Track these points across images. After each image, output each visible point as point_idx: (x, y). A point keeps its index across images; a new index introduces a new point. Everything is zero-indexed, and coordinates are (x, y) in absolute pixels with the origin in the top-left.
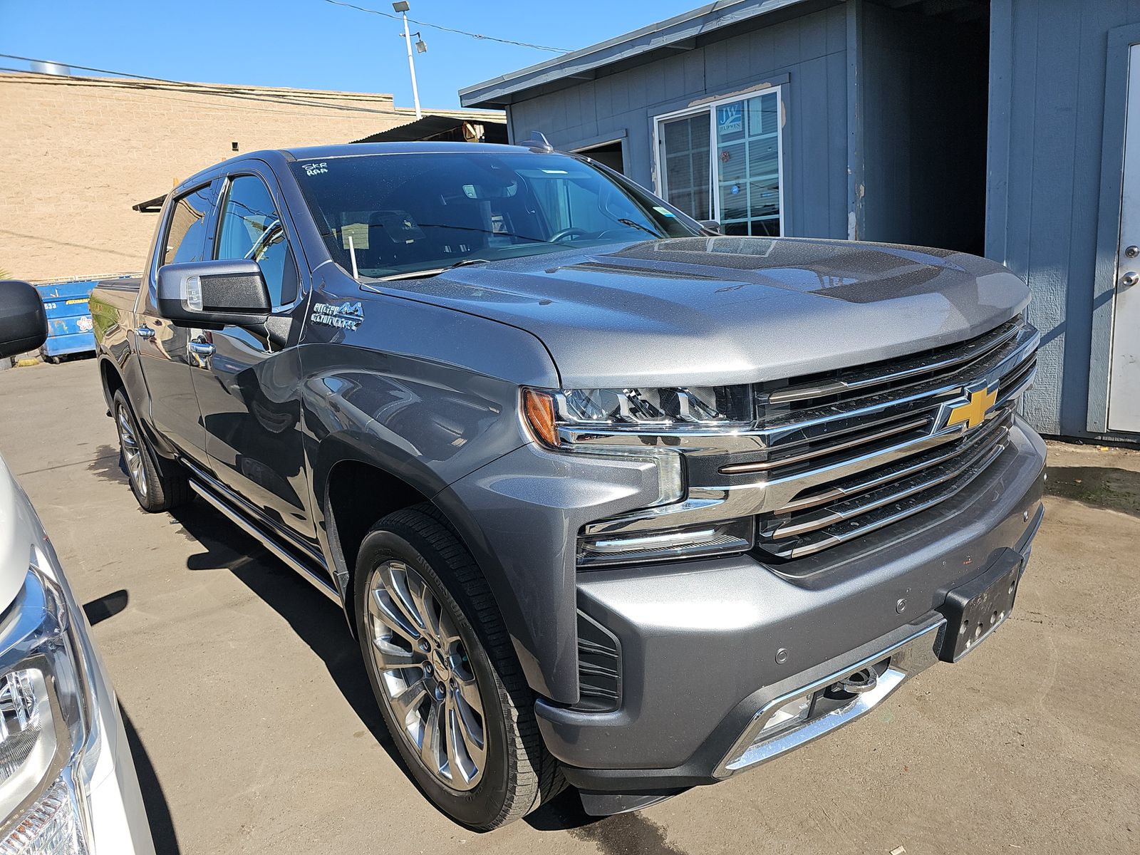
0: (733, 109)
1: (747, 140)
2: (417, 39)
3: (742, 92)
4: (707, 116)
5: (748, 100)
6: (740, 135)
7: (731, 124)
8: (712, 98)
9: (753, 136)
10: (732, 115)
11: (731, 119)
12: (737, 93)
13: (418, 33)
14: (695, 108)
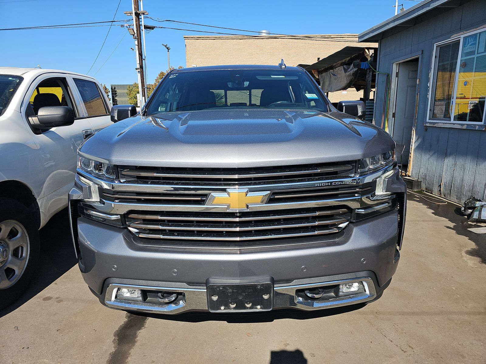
0: (472, 39)
1: (476, 56)
2: (401, 7)
3: (477, 29)
4: (458, 42)
5: (480, 33)
6: (473, 53)
7: (470, 47)
8: (462, 33)
9: (480, 53)
10: (471, 42)
11: (470, 44)
12: (475, 29)
13: (402, 5)
14: (454, 38)
